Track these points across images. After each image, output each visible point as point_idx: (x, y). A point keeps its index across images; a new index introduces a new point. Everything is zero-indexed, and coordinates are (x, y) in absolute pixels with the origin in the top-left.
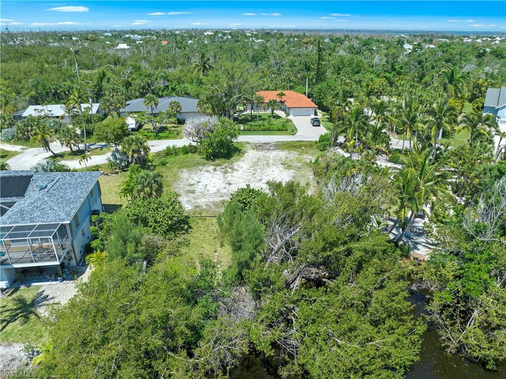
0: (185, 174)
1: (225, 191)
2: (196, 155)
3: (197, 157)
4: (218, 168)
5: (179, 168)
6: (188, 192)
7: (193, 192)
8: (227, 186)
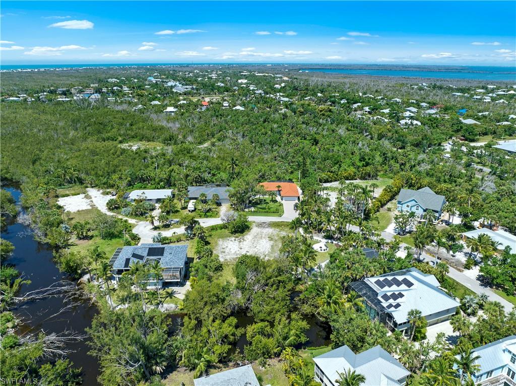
0: (220, 242)
1: (238, 252)
2: (226, 230)
3: (226, 231)
4: (237, 239)
5: (218, 238)
6: (222, 252)
7: (224, 252)
8: (240, 250)
